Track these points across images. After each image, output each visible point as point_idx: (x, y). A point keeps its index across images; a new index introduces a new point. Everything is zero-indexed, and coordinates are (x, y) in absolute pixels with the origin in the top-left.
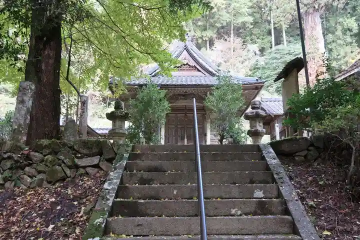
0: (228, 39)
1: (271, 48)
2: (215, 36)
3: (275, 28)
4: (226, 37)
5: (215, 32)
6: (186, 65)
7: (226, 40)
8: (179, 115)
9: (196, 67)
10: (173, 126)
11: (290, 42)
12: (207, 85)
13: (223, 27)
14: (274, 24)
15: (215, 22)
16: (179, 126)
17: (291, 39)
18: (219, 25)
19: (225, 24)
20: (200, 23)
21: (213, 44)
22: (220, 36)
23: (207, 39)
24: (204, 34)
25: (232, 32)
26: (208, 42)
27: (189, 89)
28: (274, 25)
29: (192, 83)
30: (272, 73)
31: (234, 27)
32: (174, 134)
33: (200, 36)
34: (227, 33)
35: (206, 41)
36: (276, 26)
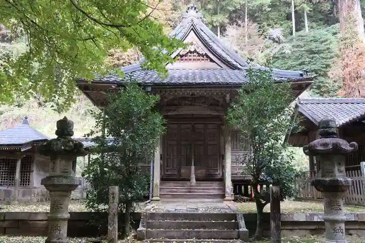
0: (242, 25)
1: (291, 34)
2: (227, 21)
3: (296, 12)
4: (240, 22)
5: (226, 16)
6: (194, 52)
7: (239, 26)
8: (183, 126)
9: (207, 56)
10: (175, 143)
11: (312, 27)
12: (228, 84)
13: (235, 11)
14: (295, 7)
15: (227, 5)
16: (183, 143)
17: (314, 24)
18: (231, 9)
19: (238, 7)
20: (209, 6)
21: (225, 30)
22: (232, 21)
23: (218, 24)
24: (215, 18)
25: (246, 16)
26: (219, 28)
27: (198, 91)
28: (295, 9)
29: (202, 81)
30: (294, 63)
31: (249, 10)
32: (175, 154)
33: (210, 21)
34: (239, 18)
35: (217, 26)
36: (297, 9)
